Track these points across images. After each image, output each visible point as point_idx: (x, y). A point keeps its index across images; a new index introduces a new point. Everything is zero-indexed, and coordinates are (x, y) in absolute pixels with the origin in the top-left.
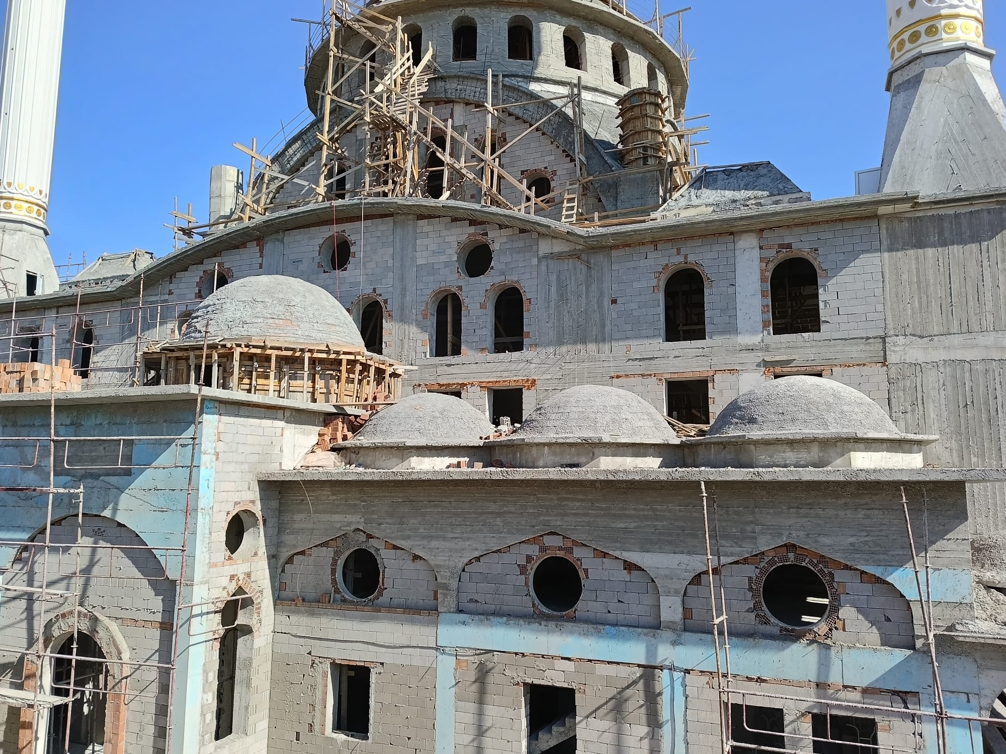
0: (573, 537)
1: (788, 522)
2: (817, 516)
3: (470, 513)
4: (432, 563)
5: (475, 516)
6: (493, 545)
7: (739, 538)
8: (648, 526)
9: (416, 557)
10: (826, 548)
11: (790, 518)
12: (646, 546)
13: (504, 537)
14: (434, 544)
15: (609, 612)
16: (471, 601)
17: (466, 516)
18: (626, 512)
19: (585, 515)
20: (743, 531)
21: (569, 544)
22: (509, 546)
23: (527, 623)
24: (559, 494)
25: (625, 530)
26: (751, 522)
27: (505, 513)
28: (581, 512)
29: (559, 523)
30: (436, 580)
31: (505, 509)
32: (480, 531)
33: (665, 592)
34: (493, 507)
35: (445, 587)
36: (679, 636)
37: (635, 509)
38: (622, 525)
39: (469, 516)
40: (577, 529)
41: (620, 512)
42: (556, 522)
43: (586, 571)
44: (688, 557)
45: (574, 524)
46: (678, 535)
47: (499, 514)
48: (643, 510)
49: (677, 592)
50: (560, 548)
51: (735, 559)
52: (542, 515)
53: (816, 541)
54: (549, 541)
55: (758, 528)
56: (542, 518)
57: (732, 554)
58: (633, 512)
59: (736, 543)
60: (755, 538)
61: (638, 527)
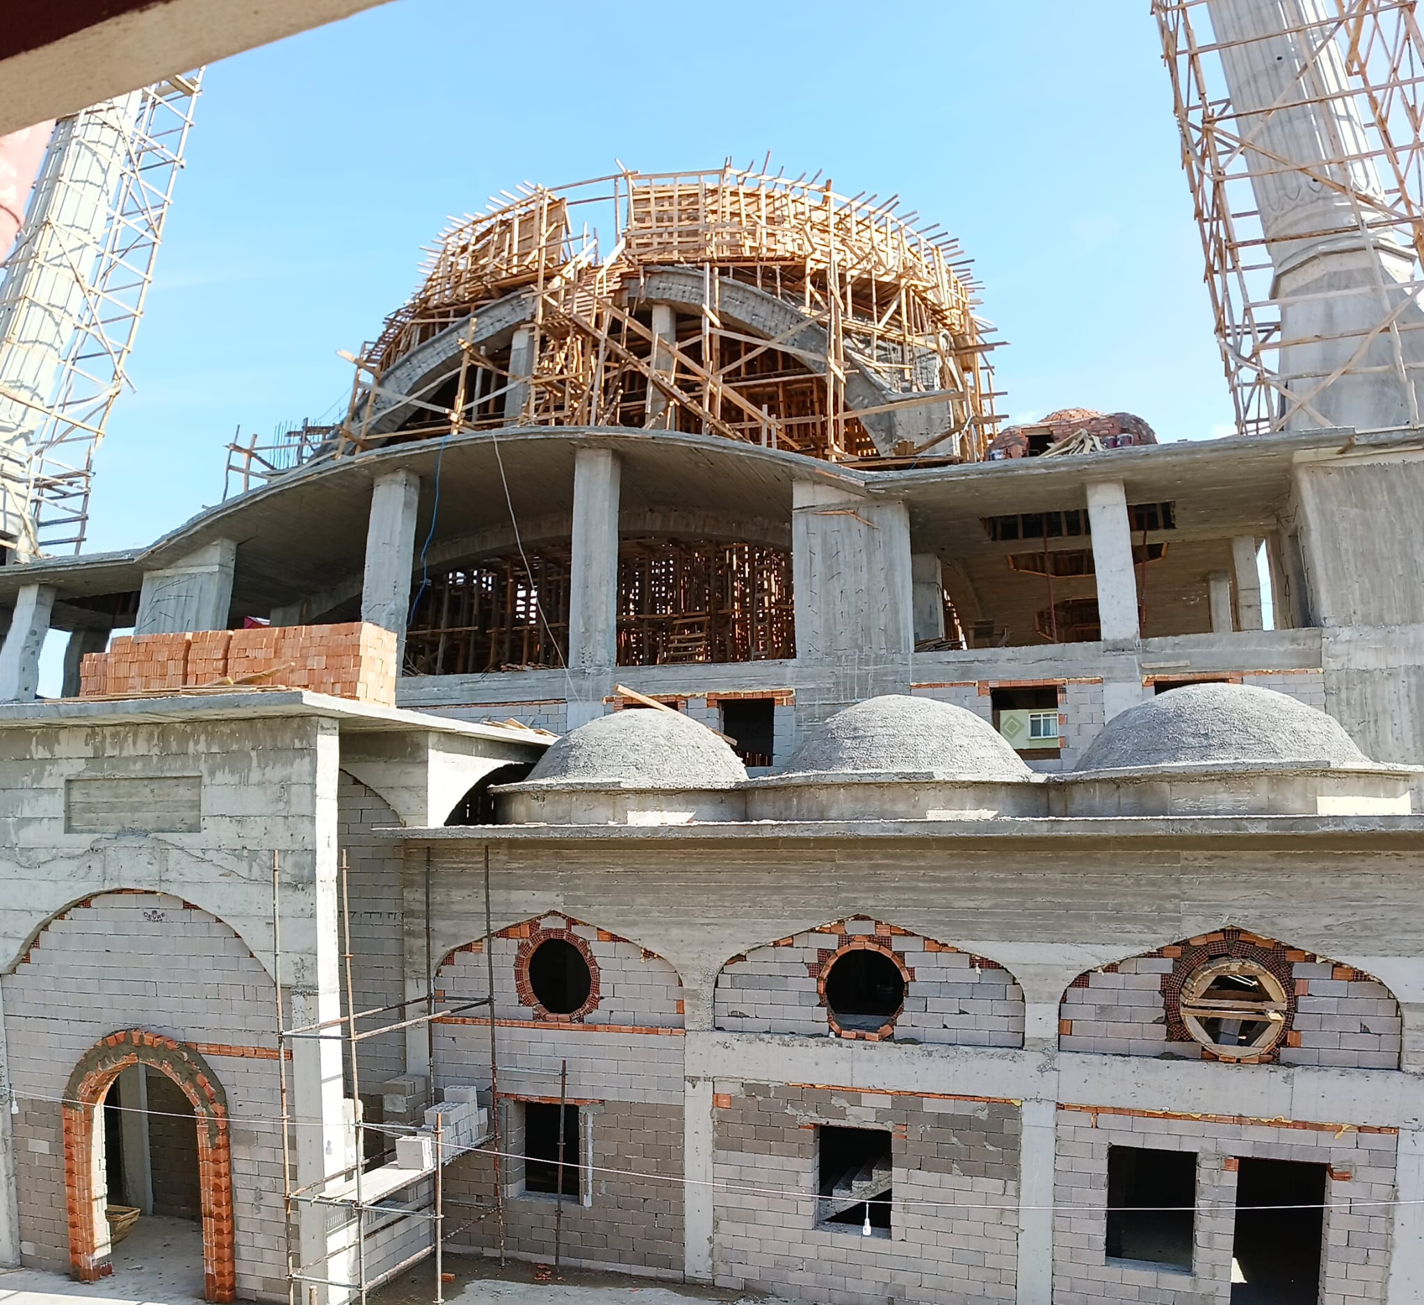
0: (893, 922)
1: (1232, 895)
2: (1278, 885)
3: (728, 888)
4: (674, 963)
5: (739, 892)
6: (768, 935)
7: (1154, 920)
8: (1013, 904)
9: (648, 954)
10: (1288, 934)
11: (1235, 889)
12: (1007, 933)
13: (785, 923)
14: (675, 932)
15: (945, 1027)
16: (733, 1015)
17: (725, 892)
18: (978, 885)
19: (913, 889)
20: (1161, 909)
21: (885, 933)
22: (792, 937)
23: (820, 1044)
24: (871, 859)
25: (975, 911)
26: (1175, 896)
27: (787, 887)
28: (906, 885)
29: (871, 902)
30: (681, 985)
31: (785, 882)
32: (747, 914)
33: (1033, 998)
34: (766, 879)
35: (695, 995)
36: (1052, 1058)
37: (992, 879)
38: (971, 904)
39: (729, 892)
40: (899, 911)
41: (967, 885)
42: (866, 903)
43: (911, 971)
44: (1073, 949)
45: (895, 903)
46: (1059, 916)
47: (777, 890)
48: (1004, 880)
49: (1051, 997)
50: (871, 938)
51: (1146, 949)
52: (843, 890)
53: (1273, 924)
54: (852, 928)
55: (1183, 905)
56: (843, 895)
57: (1141, 943)
58: (989, 884)
59: (1148, 927)
60: (1179, 920)
61: (995, 906)
